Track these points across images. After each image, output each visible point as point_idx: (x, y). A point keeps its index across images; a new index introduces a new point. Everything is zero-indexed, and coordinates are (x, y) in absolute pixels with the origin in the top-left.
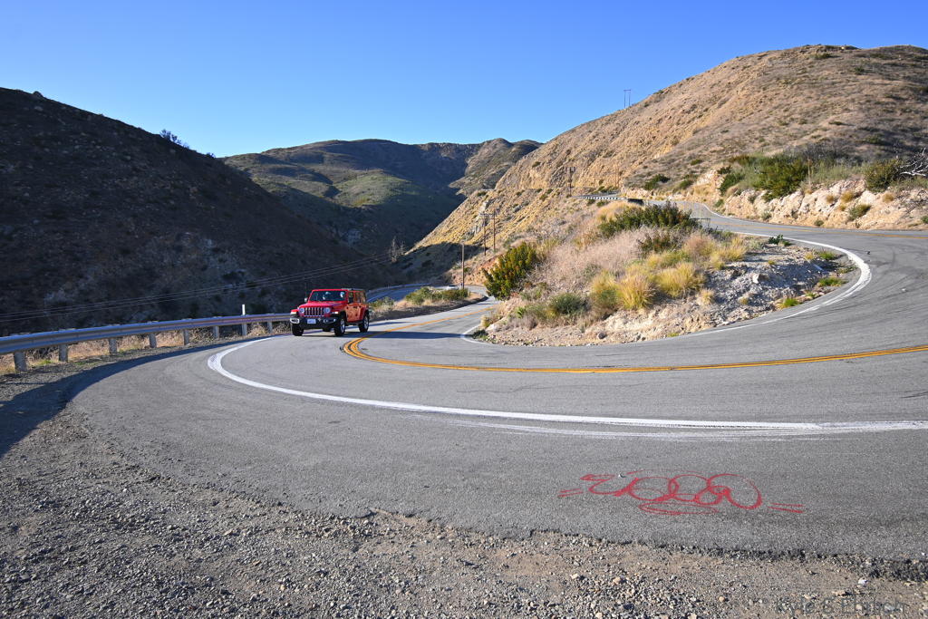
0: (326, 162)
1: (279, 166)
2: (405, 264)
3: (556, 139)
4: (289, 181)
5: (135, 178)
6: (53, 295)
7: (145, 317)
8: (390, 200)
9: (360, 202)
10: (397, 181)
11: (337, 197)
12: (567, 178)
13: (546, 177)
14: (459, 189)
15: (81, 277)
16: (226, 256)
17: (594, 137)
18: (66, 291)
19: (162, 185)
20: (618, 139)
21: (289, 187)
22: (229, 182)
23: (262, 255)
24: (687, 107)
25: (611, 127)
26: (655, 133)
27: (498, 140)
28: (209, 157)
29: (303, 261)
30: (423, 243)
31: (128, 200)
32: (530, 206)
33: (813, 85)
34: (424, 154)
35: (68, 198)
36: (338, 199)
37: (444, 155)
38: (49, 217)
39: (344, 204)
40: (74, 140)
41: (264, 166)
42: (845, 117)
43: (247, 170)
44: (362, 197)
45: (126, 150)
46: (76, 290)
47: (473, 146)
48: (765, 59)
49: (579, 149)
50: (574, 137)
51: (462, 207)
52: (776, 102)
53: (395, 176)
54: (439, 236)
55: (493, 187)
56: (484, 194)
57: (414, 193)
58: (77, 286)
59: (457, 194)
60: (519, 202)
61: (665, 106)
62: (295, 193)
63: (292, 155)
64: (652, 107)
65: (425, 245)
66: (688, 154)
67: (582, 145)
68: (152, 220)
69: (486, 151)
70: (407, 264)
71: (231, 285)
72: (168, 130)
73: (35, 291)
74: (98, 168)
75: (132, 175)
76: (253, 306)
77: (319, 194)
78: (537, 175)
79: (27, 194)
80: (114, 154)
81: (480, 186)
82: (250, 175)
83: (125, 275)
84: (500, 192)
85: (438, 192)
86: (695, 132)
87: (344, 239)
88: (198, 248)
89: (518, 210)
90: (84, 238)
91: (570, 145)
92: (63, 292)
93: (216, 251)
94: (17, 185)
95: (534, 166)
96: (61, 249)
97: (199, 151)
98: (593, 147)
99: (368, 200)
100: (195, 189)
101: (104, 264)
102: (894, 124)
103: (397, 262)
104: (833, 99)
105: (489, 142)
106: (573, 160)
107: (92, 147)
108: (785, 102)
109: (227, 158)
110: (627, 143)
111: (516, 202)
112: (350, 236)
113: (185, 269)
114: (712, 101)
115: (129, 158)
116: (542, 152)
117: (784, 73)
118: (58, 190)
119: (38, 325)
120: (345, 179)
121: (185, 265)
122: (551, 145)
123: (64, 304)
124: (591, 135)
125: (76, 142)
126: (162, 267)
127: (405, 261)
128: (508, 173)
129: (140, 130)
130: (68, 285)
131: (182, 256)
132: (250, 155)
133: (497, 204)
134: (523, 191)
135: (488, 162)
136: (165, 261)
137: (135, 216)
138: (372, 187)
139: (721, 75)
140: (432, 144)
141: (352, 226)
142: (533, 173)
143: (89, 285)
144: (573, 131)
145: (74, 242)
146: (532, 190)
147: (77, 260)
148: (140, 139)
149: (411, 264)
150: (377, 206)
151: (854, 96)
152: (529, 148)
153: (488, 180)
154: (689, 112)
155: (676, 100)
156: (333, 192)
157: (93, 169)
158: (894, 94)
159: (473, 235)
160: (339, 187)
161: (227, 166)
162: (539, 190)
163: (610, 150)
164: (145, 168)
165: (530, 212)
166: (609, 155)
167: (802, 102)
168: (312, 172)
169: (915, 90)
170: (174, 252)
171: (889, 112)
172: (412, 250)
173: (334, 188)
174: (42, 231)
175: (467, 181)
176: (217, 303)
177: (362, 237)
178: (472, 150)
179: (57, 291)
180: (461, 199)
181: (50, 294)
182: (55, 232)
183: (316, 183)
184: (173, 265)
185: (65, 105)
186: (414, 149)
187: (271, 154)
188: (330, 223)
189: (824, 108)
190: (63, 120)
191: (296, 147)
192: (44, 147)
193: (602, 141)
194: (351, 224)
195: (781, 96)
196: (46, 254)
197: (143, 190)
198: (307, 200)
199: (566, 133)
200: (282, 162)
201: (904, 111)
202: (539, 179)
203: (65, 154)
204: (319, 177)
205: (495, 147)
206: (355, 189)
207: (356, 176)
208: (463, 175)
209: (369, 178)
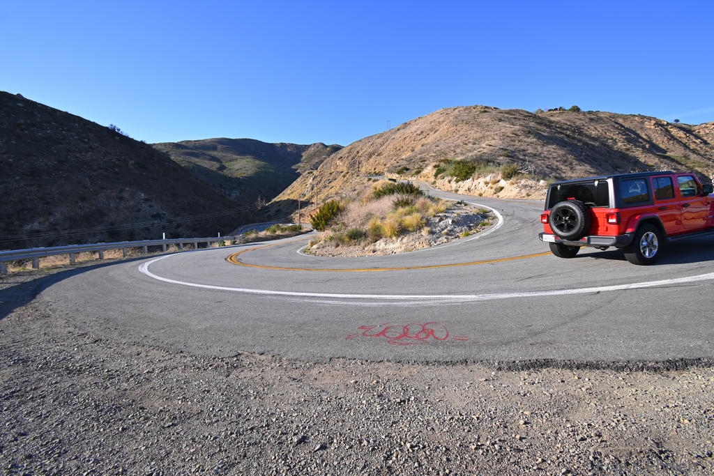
0: (218, 150)
1: (188, 151)
2: (265, 211)
3: (351, 145)
4: (194, 160)
5: (91, 153)
6: (30, 226)
7: (97, 240)
8: (257, 174)
9: (239, 174)
10: (262, 163)
11: (225, 171)
12: (357, 166)
13: (346, 165)
14: (297, 170)
15: (50, 214)
16: (153, 203)
18: (39, 223)
19: (109, 158)
20: (384, 147)
21: (195, 164)
22: (155, 159)
23: (177, 204)
24: (419, 132)
25: (380, 140)
26: (402, 145)
27: (319, 143)
28: (142, 143)
29: (204, 208)
30: (276, 199)
31: (86, 167)
32: (337, 180)
33: (478, 125)
34: (277, 149)
35: (42, 164)
36: (226, 172)
37: (289, 150)
38: (28, 175)
39: (230, 175)
40: (47, 127)
41: (179, 150)
42: (493, 142)
43: (167, 152)
44: (240, 172)
45: (84, 135)
46: (47, 222)
47: (306, 146)
48: (456, 111)
49: (363, 151)
50: (361, 145)
51: (299, 180)
52: (461, 133)
53: (260, 160)
54: (285, 196)
55: (317, 169)
56: (312, 172)
57: (271, 171)
58: (48, 220)
59: (297, 172)
60: (331, 178)
61: (408, 131)
62: (198, 167)
63: (197, 144)
64: (402, 131)
65: (278, 200)
66: (419, 156)
67: (365, 149)
68: (102, 180)
69: (313, 149)
70: (267, 211)
71: (156, 222)
72: (114, 125)
73: (16, 223)
74: (64, 146)
75: (88, 151)
76: (171, 234)
77: (214, 169)
78: (341, 164)
79: (11, 160)
80: (75, 137)
81: (310, 168)
82: (170, 155)
83: (83, 214)
84: (320, 172)
85: (286, 170)
86: (422, 146)
87: (229, 195)
88: (134, 198)
89: (330, 183)
90: (53, 190)
91: (358, 149)
92: (37, 223)
93: (146, 200)
94: (3, 154)
95: (339, 159)
96: (36, 196)
97: (136, 139)
98: (371, 150)
99: (244, 173)
100: (132, 162)
101: (68, 206)
102: (515, 147)
103: (261, 210)
104: (488, 133)
105: (315, 144)
106: (360, 157)
107: (59, 132)
108: (466, 133)
109: (154, 144)
110: (389, 149)
111: (329, 178)
112: (233, 194)
113: (125, 211)
114: (431, 130)
115: (86, 140)
116: (343, 151)
117: (465, 118)
118: (34, 158)
119: (18, 245)
120: (230, 161)
121: (125, 208)
122: (349, 148)
123: (38, 232)
124: (370, 144)
126: (109, 209)
127: (266, 209)
128: (325, 161)
129: (94, 123)
130: (41, 219)
131: (123, 203)
132: (170, 144)
133: (318, 179)
134: (333, 172)
135: (314, 155)
136: (111, 205)
137: (90, 177)
138: (246, 166)
139: (436, 117)
140: (282, 144)
141: (234, 188)
142: (338, 162)
143: (56, 219)
144: (360, 141)
145: (46, 192)
146: (338, 172)
147: (48, 203)
148: (94, 129)
149: (269, 211)
150: (250, 177)
151: (497, 132)
152: (336, 149)
153: (314, 165)
154: (419, 135)
155: (413, 128)
156: (222, 168)
157: (60, 146)
158: (515, 133)
159: (305, 195)
160: (226, 165)
161: (154, 150)
162: (342, 172)
163: (379, 153)
164: (98, 147)
165: (337, 184)
166: (379, 155)
167: (474, 134)
168: (210, 156)
169: (524, 131)
170: (117, 200)
171: (512, 141)
172: (270, 203)
173: (223, 166)
174: (22, 184)
175: (302, 165)
176: (147, 232)
177: (240, 194)
178: (305, 148)
179: (33, 223)
180: (299, 175)
181: (28, 225)
182: (31, 185)
183: (212, 162)
184: (117, 208)
185: (39, 104)
186: (272, 145)
187: (183, 144)
188: (221, 186)
189: (483, 137)
190: (38, 114)
191: (200, 140)
192: (23, 130)
193: (375, 147)
195: (464, 130)
196: (25, 199)
197: (96, 161)
198: (207, 172)
199: (357, 142)
200: (190, 149)
201: (519, 141)
202: (342, 166)
203: (40, 135)
204: (214, 159)
205: (318, 147)
206: (236, 167)
207: (237, 159)
208: (300, 162)
209: (245, 160)
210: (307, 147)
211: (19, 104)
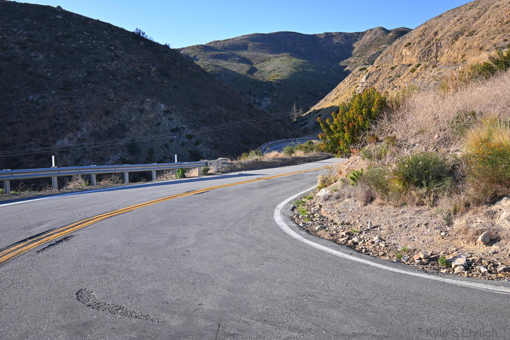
0: (249, 49)
1: (216, 53)
2: (302, 123)
3: (426, 24)
4: (223, 63)
5: (116, 62)
6: (61, 142)
8: (293, 76)
9: (271, 77)
10: (300, 61)
11: (255, 74)
12: (433, 54)
13: (416, 54)
14: (346, 67)
15: (78, 129)
16: (173, 116)
17: (458, 20)
18: (69, 139)
19: (133, 66)
20: (480, 21)
21: (222, 67)
22: (178, 64)
25: (474, 11)
27: (378, 28)
28: (166, 47)
30: (316, 107)
31: (110, 77)
32: (402, 77)
34: (320, 41)
35: (74, 76)
36: (257, 76)
37: (336, 41)
38: (61, 89)
39: (261, 79)
40: (79, 37)
41: (207, 53)
43: (195, 56)
44: (273, 74)
45: (111, 43)
46: (75, 138)
47: (359, 33)
49: (445, 31)
50: (441, 22)
51: (347, 80)
53: (298, 58)
55: (372, 63)
56: (365, 69)
57: (311, 70)
58: (76, 135)
59: (345, 70)
60: (393, 74)
62: (225, 71)
63: (226, 45)
65: (317, 109)
67: (447, 27)
68: (125, 91)
69: (368, 37)
70: (304, 123)
71: (175, 137)
72: (139, 28)
73: (51, 138)
74: (93, 56)
75: (114, 60)
76: (190, 151)
77: (243, 72)
78: (408, 53)
79: (49, 74)
80: (104, 46)
81: (363, 63)
83: (106, 129)
84: (377, 67)
85: (330, 69)
87: (259, 104)
88: (154, 110)
89: (391, 81)
90: (81, 103)
91: (437, 28)
92: (67, 140)
93: (166, 112)
94: (44, 68)
95: (406, 46)
96: (67, 110)
98: (457, 29)
99: (278, 76)
100: (155, 69)
101: (93, 121)
103: (296, 122)
105: (371, 30)
106: (439, 40)
107: (90, 41)
109: (183, 49)
111: (390, 75)
112: (263, 102)
115: (113, 48)
116: (413, 34)
118: (68, 71)
120: (262, 61)
121: (145, 122)
122: (421, 28)
123: (68, 147)
124: (456, 19)
125: (81, 38)
126: (130, 123)
127: (302, 121)
128: (385, 52)
129: (122, 29)
130: (70, 135)
131: (144, 116)
132: (198, 46)
133: (374, 77)
134: (396, 66)
135: (370, 45)
136: (133, 119)
137: (114, 88)
138: (280, 66)
140: (327, 34)
141: (265, 95)
142: (405, 51)
143: (84, 135)
144: (440, 16)
145: (76, 106)
146: (403, 65)
147: (77, 118)
148: (121, 35)
149: (307, 123)
150: (285, 80)
152: (402, 32)
153: (369, 59)
156: (253, 70)
157: (90, 56)
160: (257, 66)
162: (410, 65)
163: (472, 30)
164: (123, 54)
166: (471, 34)
168: (239, 57)
170: (138, 113)
172: (308, 113)
173: (254, 68)
174: (56, 99)
175: (352, 60)
177: (272, 102)
178: (357, 37)
179: (63, 139)
180: (348, 72)
181: (59, 140)
182: (64, 99)
183: (241, 64)
184: (138, 122)
185: (76, 14)
186: (314, 37)
187: (211, 45)
188: (250, 93)
190: (73, 24)
191: (229, 39)
192: (60, 43)
193: (465, 23)
194: (265, 94)
196: (58, 114)
197: (120, 69)
199: (435, 18)
200: (218, 50)
202: (410, 56)
203: (74, 47)
204: (244, 60)
205: (375, 34)
206: (269, 68)
207: (270, 58)
208: (350, 55)
209: (279, 60)
210: (359, 35)
211: (58, 17)
